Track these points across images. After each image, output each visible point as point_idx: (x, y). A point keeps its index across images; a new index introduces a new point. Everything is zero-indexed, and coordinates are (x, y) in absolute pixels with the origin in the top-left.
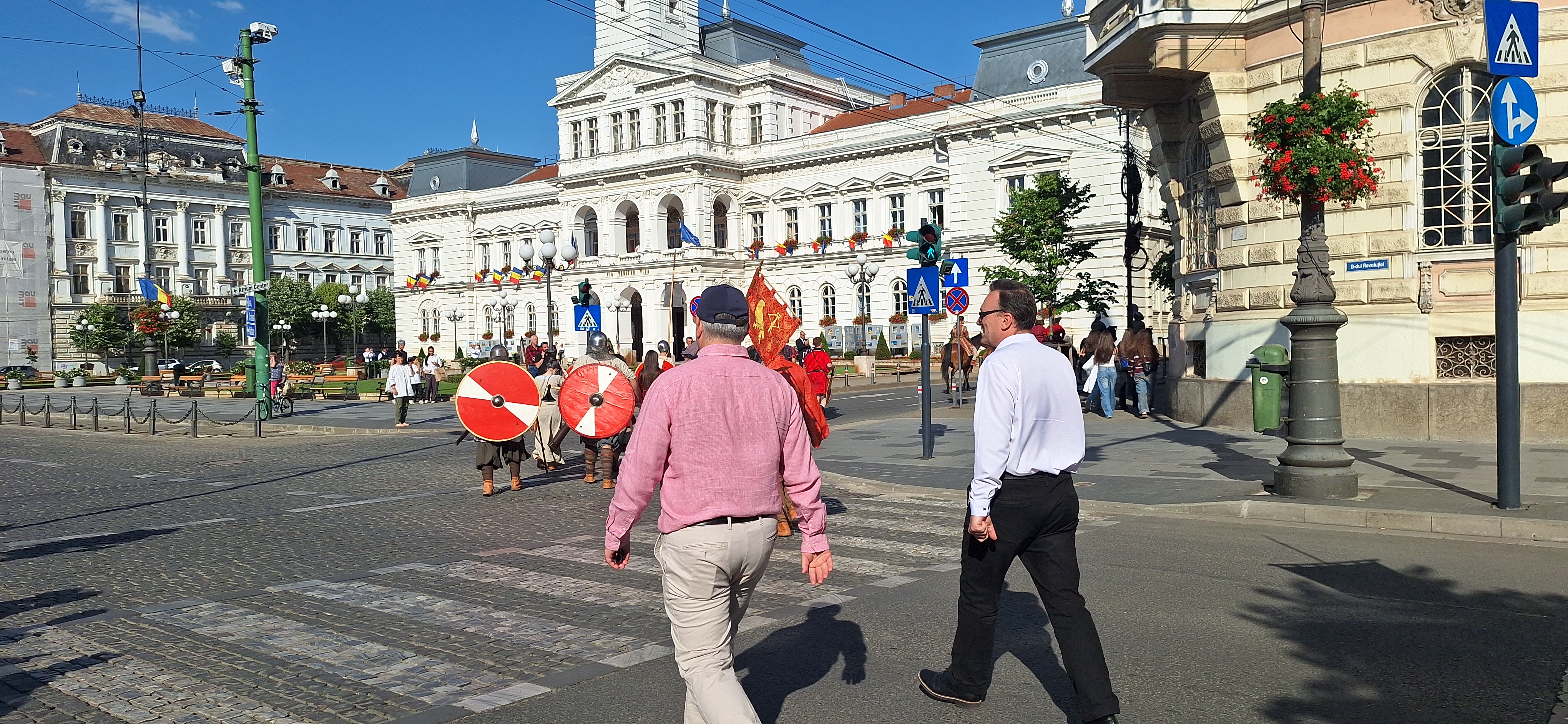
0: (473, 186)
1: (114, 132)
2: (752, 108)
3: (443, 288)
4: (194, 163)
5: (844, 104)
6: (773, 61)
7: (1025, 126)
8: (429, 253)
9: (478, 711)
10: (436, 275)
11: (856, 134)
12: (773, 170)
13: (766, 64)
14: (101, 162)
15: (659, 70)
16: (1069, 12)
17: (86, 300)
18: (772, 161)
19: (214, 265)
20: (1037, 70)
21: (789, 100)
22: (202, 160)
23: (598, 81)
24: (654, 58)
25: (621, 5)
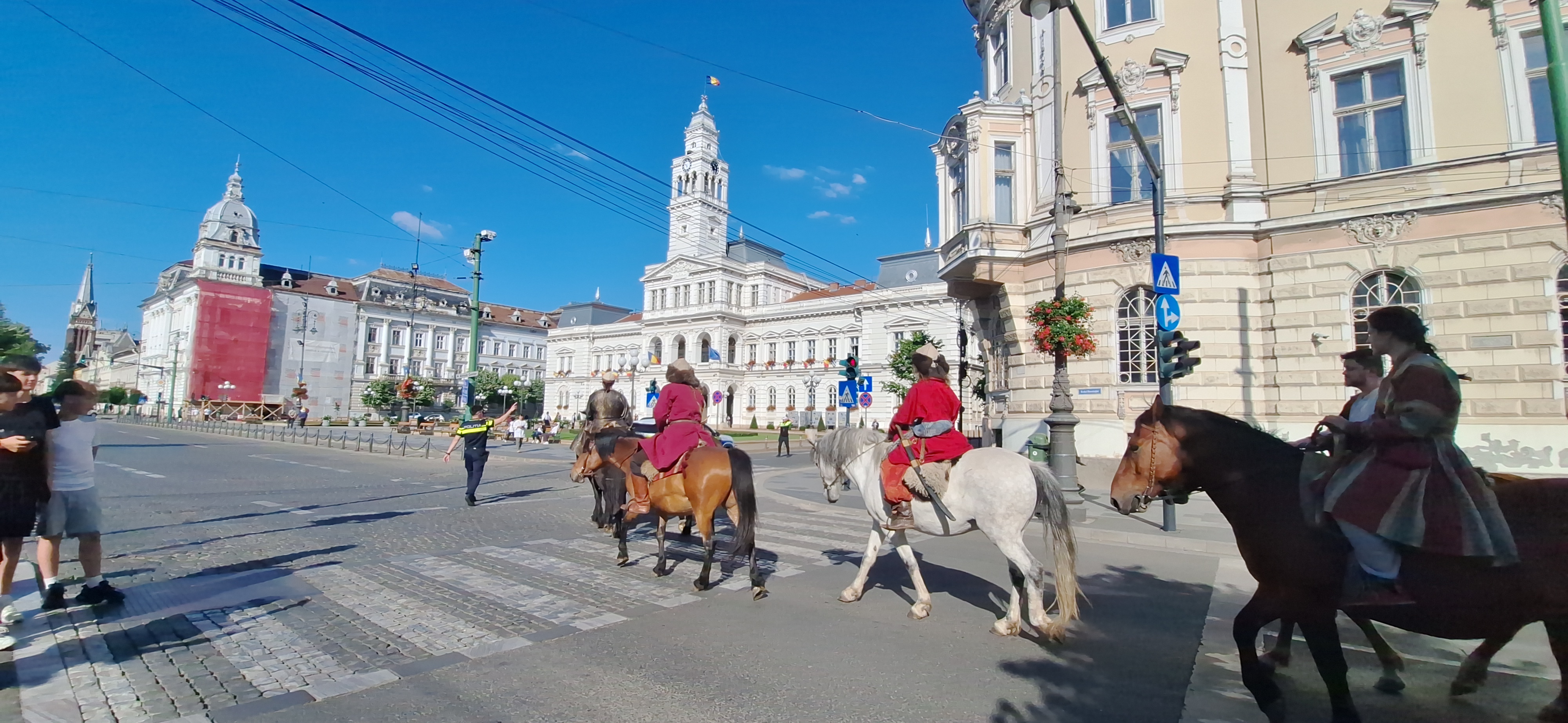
0: (594, 323)
1: (398, 285)
2: (753, 287)
3: (573, 379)
4: (441, 304)
5: (806, 288)
6: (766, 262)
7: (904, 305)
8: (566, 360)
9: (584, 629)
10: (569, 372)
11: (811, 304)
12: (763, 321)
13: (763, 263)
14: (390, 301)
15: (703, 264)
16: (929, 245)
17: (372, 377)
18: (763, 316)
19: (446, 361)
20: (911, 275)
21: (774, 283)
22: (446, 302)
23: (668, 269)
24: (700, 258)
25: (685, 228)
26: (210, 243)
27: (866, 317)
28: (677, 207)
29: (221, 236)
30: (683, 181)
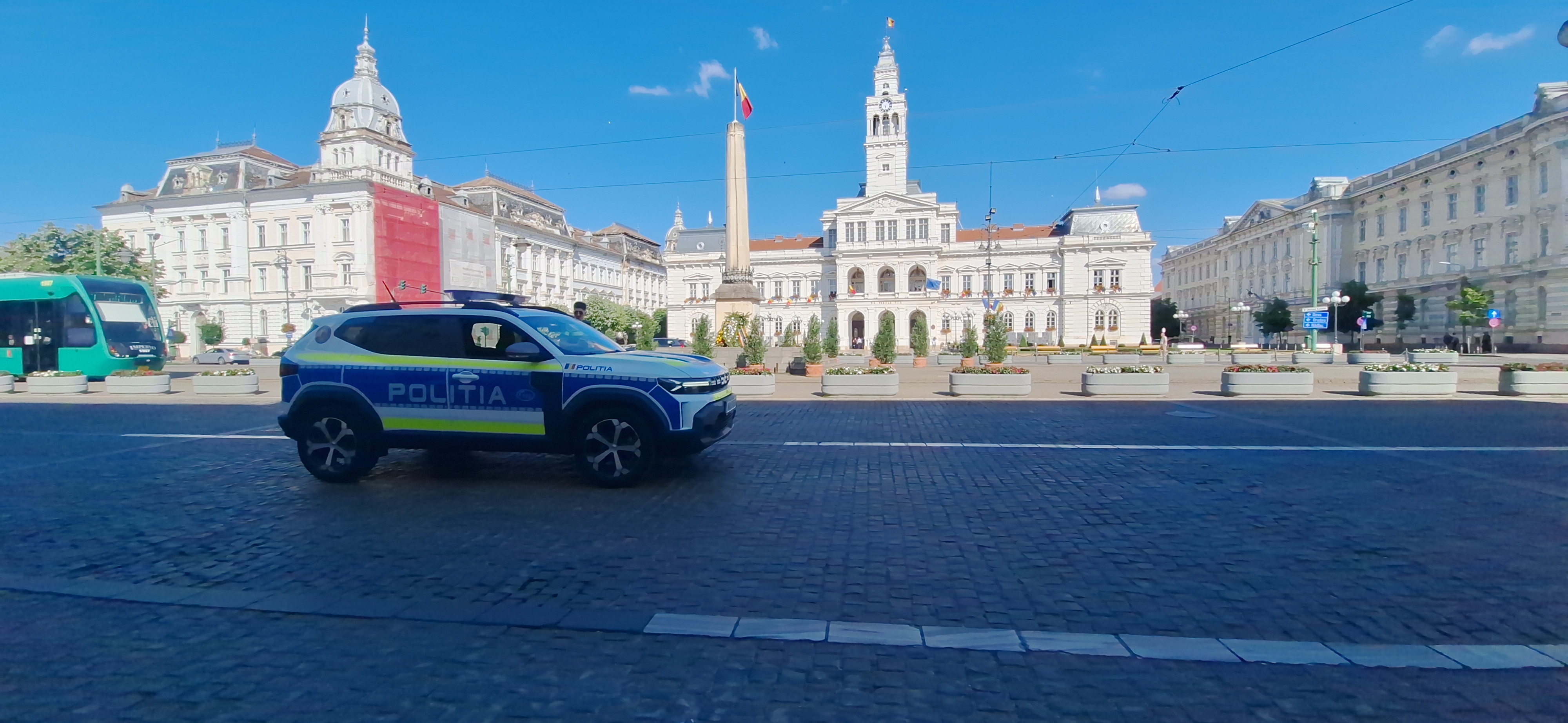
1: (516, 198)
4: (549, 223)
7: (1106, 249)
13: (956, 205)
14: (514, 218)
15: (913, 203)
20: (1105, 225)
22: (551, 220)
23: (869, 204)
25: (886, 167)
26: (369, 134)
27: (1068, 257)
28: (877, 146)
29: (376, 126)
30: (878, 120)
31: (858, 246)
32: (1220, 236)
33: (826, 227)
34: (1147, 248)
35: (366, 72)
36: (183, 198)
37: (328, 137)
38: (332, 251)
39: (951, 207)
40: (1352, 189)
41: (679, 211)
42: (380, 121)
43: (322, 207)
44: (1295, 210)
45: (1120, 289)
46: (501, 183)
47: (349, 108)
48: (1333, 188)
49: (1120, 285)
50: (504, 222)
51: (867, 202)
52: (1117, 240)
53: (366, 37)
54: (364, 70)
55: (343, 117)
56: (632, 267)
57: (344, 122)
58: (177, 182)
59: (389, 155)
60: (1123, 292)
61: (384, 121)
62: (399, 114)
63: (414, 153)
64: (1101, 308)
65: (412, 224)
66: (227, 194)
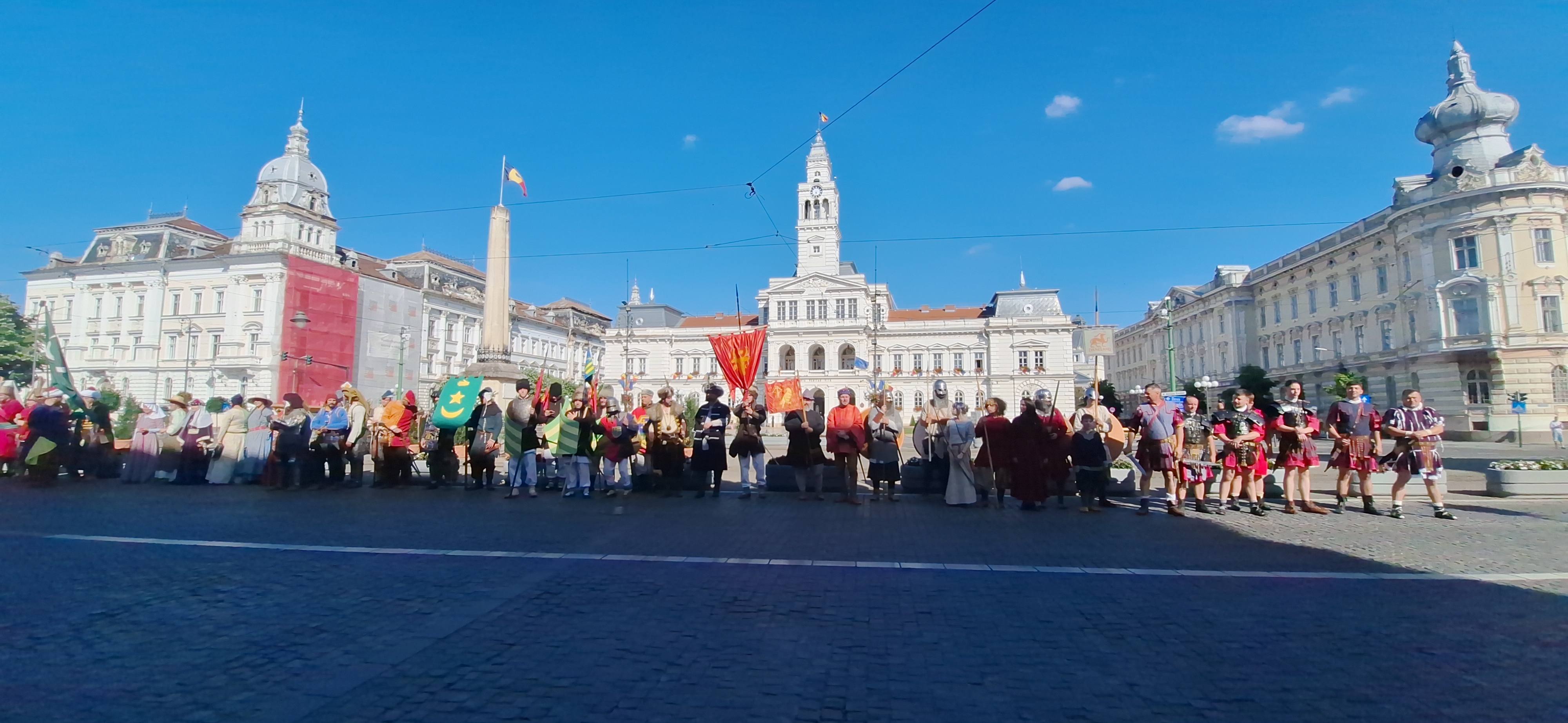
1: (450, 272)
7: (1029, 331)
12: (888, 336)
14: (446, 291)
15: (842, 283)
18: (890, 331)
20: (1028, 308)
24: (839, 277)
25: (817, 248)
26: (291, 209)
27: (994, 338)
28: (808, 229)
29: (299, 201)
30: (810, 205)
31: (789, 324)
32: (1146, 320)
33: (761, 305)
34: (1068, 330)
35: (296, 151)
36: (104, 266)
37: (251, 210)
38: (242, 321)
39: (882, 288)
40: (1251, 277)
41: (636, 287)
42: (304, 197)
43: (236, 277)
44: (1203, 296)
45: (1044, 370)
46: (436, 258)
47: (274, 184)
48: (1233, 276)
49: (1044, 367)
50: (434, 294)
51: (798, 282)
52: (1040, 323)
53: (300, 119)
54: (294, 148)
55: (267, 192)
56: (578, 341)
57: (267, 197)
58: (102, 250)
59: (311, 229)
60: (1048, 373)
61: (309, 197)
62: (326, 191)
63: (339, 227)
64: (1027, 388)
65: (328, 296)
66: (147, 263)
